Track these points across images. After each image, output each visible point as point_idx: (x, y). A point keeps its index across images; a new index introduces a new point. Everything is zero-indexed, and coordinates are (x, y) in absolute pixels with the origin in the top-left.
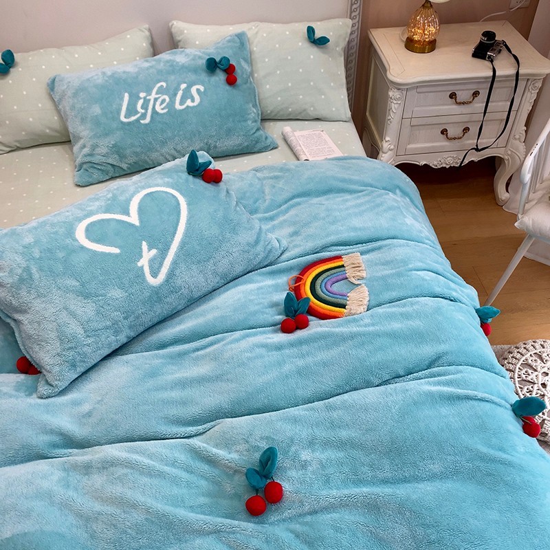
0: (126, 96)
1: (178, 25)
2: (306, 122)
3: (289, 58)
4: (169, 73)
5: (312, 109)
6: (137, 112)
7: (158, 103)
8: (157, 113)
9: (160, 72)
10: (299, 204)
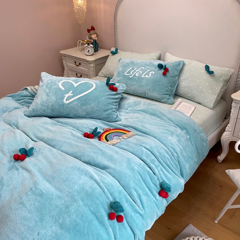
0: (131, 68)
1: (168, 54)
2: (194, 103)
3: (196, 75)
4: (148, 65)
5: (197, 98)
6: (130, 73)
7: (138, 73)
8: (135, 75)
9: (146, 64)
10: (140, 113)
